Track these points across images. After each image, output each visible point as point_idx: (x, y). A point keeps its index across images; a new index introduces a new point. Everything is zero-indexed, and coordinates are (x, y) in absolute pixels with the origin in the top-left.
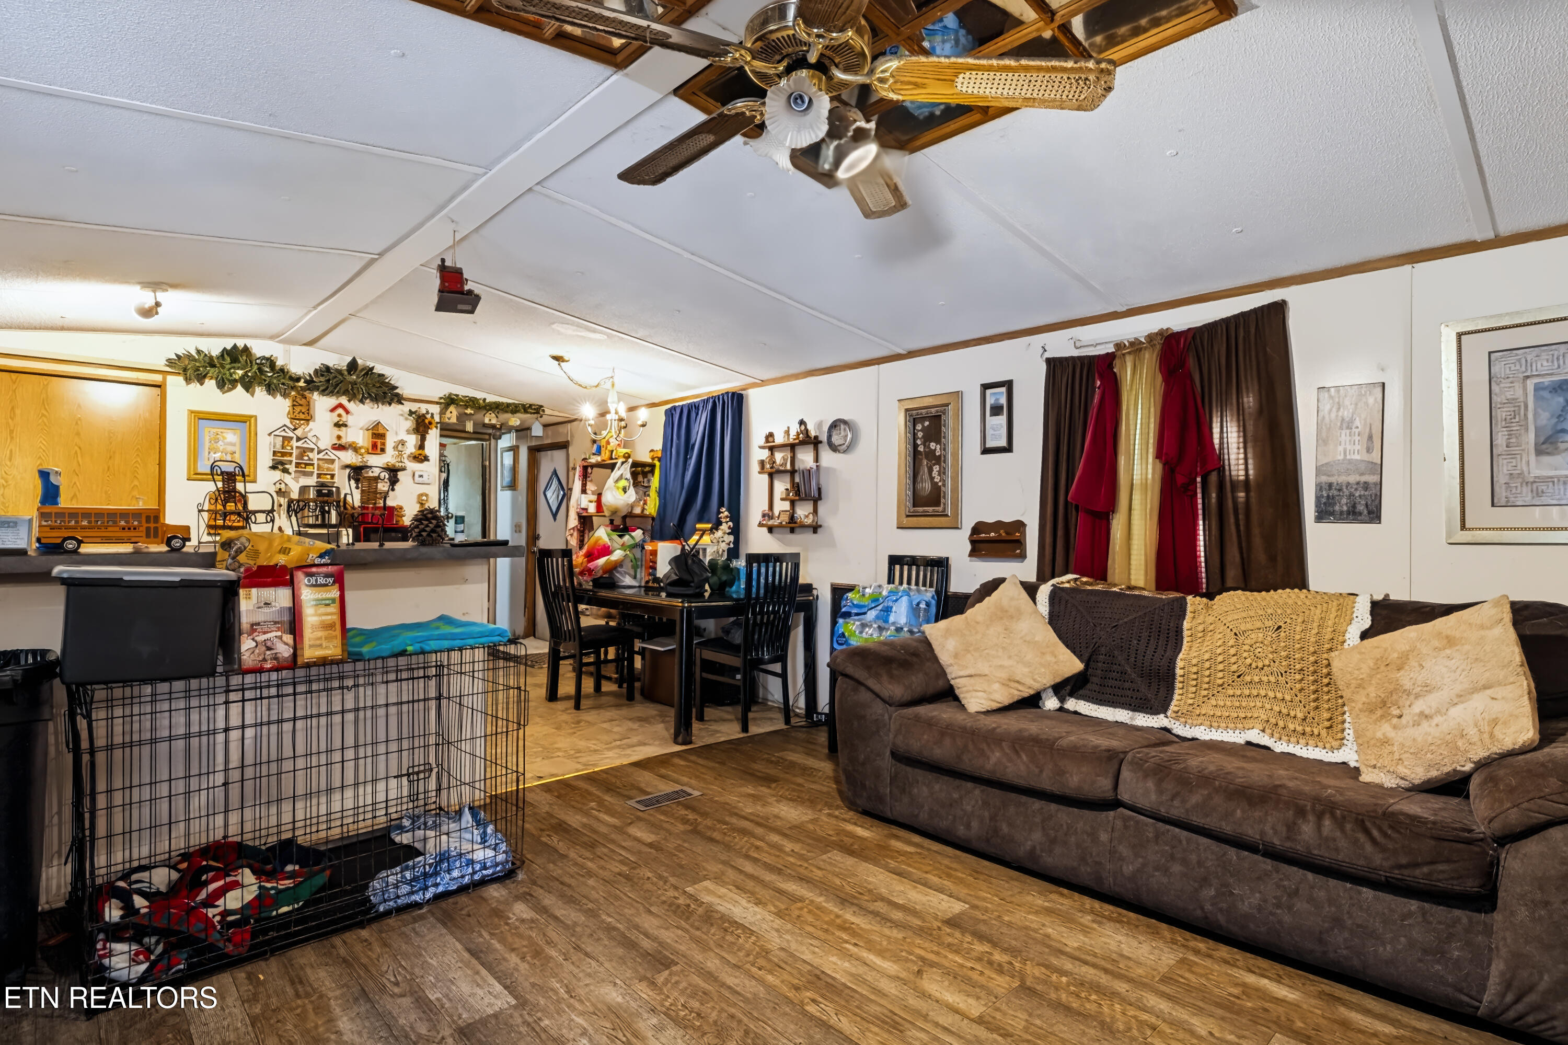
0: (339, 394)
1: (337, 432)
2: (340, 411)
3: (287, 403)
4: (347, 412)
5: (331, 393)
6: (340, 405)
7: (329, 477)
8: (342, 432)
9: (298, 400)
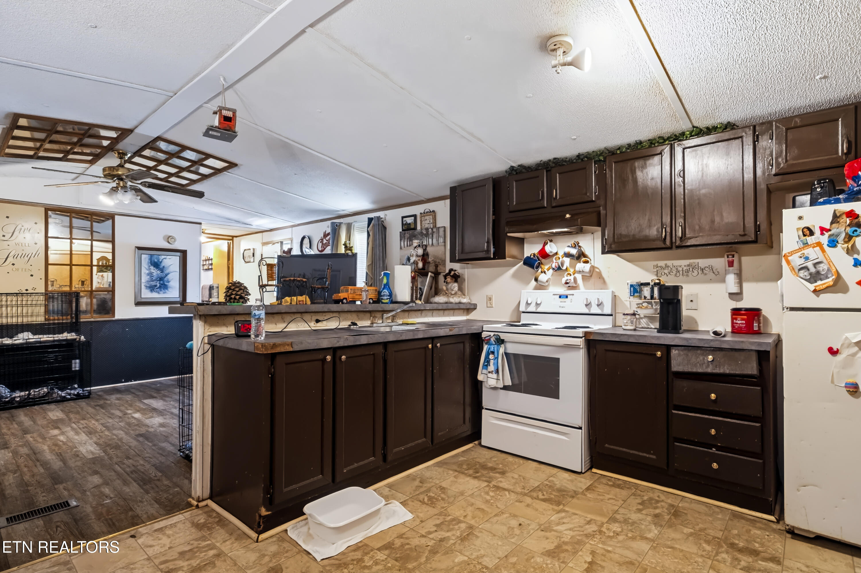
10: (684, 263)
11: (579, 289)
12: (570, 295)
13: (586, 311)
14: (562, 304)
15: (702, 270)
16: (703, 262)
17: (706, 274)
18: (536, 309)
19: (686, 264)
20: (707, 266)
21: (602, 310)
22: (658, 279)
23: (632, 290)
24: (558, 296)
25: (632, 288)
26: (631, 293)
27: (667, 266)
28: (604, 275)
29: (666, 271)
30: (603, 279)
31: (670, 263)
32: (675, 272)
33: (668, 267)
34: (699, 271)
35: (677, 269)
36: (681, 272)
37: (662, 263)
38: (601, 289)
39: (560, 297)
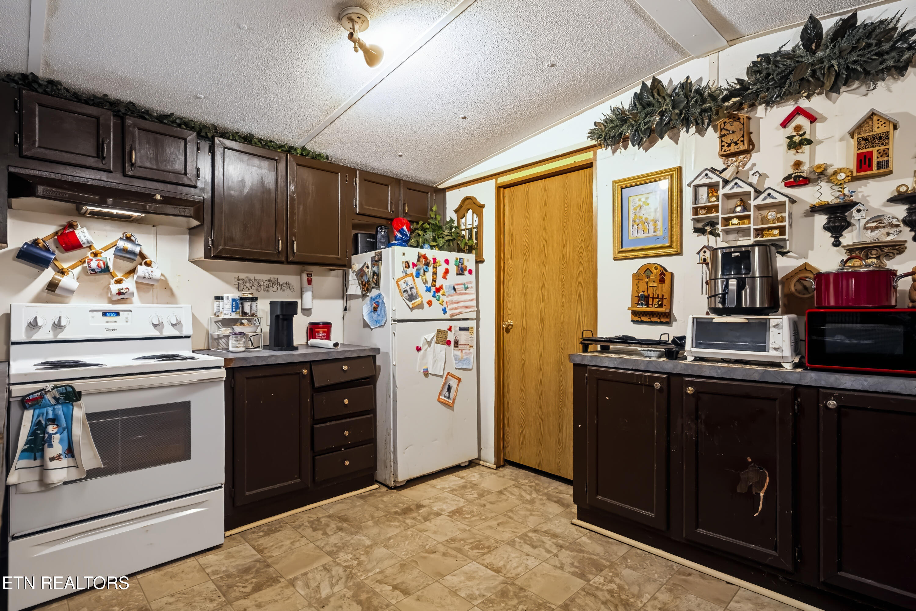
0: (795, 95)
1: (793, 156)
2: (800, 120)
3: (712, 135)
4: (812, 119)
5: (783, 98)
6: (798, 111)
7: (776, 232)
8: (805, 152)
9: (728, 126)
10: (264, 277)
11: (131, 303)
12: (123, 311)
13: (157, 334)
14: (111, 326)
15: (281, 286)
16: (282, 279)
17: (284, 290)
18: (56, 336)
19: (267, 279)
20: (285, 282)
21: (180, 330)
22: (250, 294)
23: (234, 305)
24: (101, 313)
25: (234, 303)
26: (232, 309)
27: (248, 279)
28: (173, 284)
29: (248, 285)
30: (171, 290)
31: (251, 276)
32: (256, 286)
33: (250, 280)
34: (278, 286)
35: (259, 283)
36: (262, 287)
37: (243, 276)
38: (168, 303)
39: (105, 314)
